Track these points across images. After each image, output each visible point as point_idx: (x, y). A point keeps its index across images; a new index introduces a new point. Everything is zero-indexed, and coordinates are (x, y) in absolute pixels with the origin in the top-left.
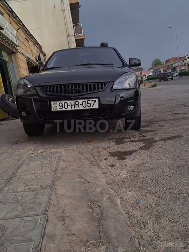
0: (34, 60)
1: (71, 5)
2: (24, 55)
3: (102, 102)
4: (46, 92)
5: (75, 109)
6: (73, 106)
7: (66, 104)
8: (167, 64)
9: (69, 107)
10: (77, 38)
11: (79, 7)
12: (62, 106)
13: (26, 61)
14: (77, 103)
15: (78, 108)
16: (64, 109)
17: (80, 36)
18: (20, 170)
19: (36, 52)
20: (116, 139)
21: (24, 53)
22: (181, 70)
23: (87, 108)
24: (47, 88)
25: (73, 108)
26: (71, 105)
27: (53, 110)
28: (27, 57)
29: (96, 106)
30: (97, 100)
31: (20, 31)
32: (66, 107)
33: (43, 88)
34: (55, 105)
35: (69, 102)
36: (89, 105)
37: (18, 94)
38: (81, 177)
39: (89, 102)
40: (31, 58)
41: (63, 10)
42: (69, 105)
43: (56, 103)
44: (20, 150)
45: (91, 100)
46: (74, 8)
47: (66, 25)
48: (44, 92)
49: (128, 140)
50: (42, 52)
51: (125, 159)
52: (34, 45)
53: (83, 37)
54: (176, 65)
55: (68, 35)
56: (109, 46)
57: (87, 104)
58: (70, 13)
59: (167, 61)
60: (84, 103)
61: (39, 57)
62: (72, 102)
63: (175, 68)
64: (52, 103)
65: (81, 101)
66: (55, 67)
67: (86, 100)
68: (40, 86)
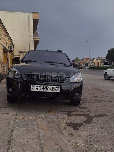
0: (7, 48)
1: (34, 20)
2: (2, 45)
3: (62, 89)
4: (29, 78)
5: (46, 91)
6: (44, 89)
7: (40, 87)
8: (83, 61)
9: (42, 90)
10: (35, 39)
11: (38, 21)
12: (38, 88)
13: (3, 48)
14: (47, 88)
15: (47, 91)
16: (38, 90)
17: (36, 38)
18: (14, 134)
19: (9, 44)
20: (66, 111)
21: (3, 44)
22: (91, 66)
23: (53, 91)
24: (29, 76)
25: (44, 91)
26: (43, 88)
27: (31, 90)
28: (4, 46)
29: (59, 91)
30: (59, 87)
31: (2, 30)
32: (40, 89)
33: (27, 76)
34: (33, 87)
35: (42, 86)
36: (54, 90)
37: (9, 77)
38: (57, 144)
39: (54, 88)
40: (6, 46)
41: (29, 22)
42: (42, 89)
43: (34, 86)
44: (7, 115)
45: (56, 87)
46: (36, 22)
47: (29, 30)
48: (27, 79)
49: (74, 113)
50: (12, 44)
51: (78, 129)
52: (8, 39)
53: (39, 39)
54: (87, 62)
55: (30, 36)
56: (62, 52)
57: (53, 89)
58: (33, 24)
59: (83, 59)
60: (52, 88)
61: (11, 47)
62: (44, 87)
63: (87, 64)
64: (32, 86)
65: (50, 87)
66: (30, 61)
67: (53, 87)
68: (25, 74)
